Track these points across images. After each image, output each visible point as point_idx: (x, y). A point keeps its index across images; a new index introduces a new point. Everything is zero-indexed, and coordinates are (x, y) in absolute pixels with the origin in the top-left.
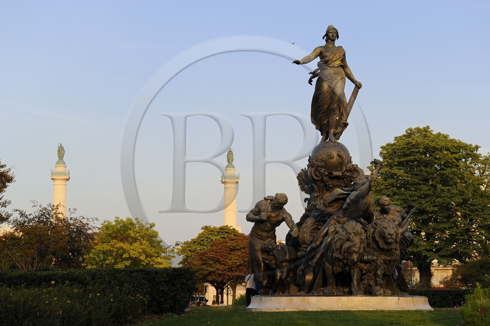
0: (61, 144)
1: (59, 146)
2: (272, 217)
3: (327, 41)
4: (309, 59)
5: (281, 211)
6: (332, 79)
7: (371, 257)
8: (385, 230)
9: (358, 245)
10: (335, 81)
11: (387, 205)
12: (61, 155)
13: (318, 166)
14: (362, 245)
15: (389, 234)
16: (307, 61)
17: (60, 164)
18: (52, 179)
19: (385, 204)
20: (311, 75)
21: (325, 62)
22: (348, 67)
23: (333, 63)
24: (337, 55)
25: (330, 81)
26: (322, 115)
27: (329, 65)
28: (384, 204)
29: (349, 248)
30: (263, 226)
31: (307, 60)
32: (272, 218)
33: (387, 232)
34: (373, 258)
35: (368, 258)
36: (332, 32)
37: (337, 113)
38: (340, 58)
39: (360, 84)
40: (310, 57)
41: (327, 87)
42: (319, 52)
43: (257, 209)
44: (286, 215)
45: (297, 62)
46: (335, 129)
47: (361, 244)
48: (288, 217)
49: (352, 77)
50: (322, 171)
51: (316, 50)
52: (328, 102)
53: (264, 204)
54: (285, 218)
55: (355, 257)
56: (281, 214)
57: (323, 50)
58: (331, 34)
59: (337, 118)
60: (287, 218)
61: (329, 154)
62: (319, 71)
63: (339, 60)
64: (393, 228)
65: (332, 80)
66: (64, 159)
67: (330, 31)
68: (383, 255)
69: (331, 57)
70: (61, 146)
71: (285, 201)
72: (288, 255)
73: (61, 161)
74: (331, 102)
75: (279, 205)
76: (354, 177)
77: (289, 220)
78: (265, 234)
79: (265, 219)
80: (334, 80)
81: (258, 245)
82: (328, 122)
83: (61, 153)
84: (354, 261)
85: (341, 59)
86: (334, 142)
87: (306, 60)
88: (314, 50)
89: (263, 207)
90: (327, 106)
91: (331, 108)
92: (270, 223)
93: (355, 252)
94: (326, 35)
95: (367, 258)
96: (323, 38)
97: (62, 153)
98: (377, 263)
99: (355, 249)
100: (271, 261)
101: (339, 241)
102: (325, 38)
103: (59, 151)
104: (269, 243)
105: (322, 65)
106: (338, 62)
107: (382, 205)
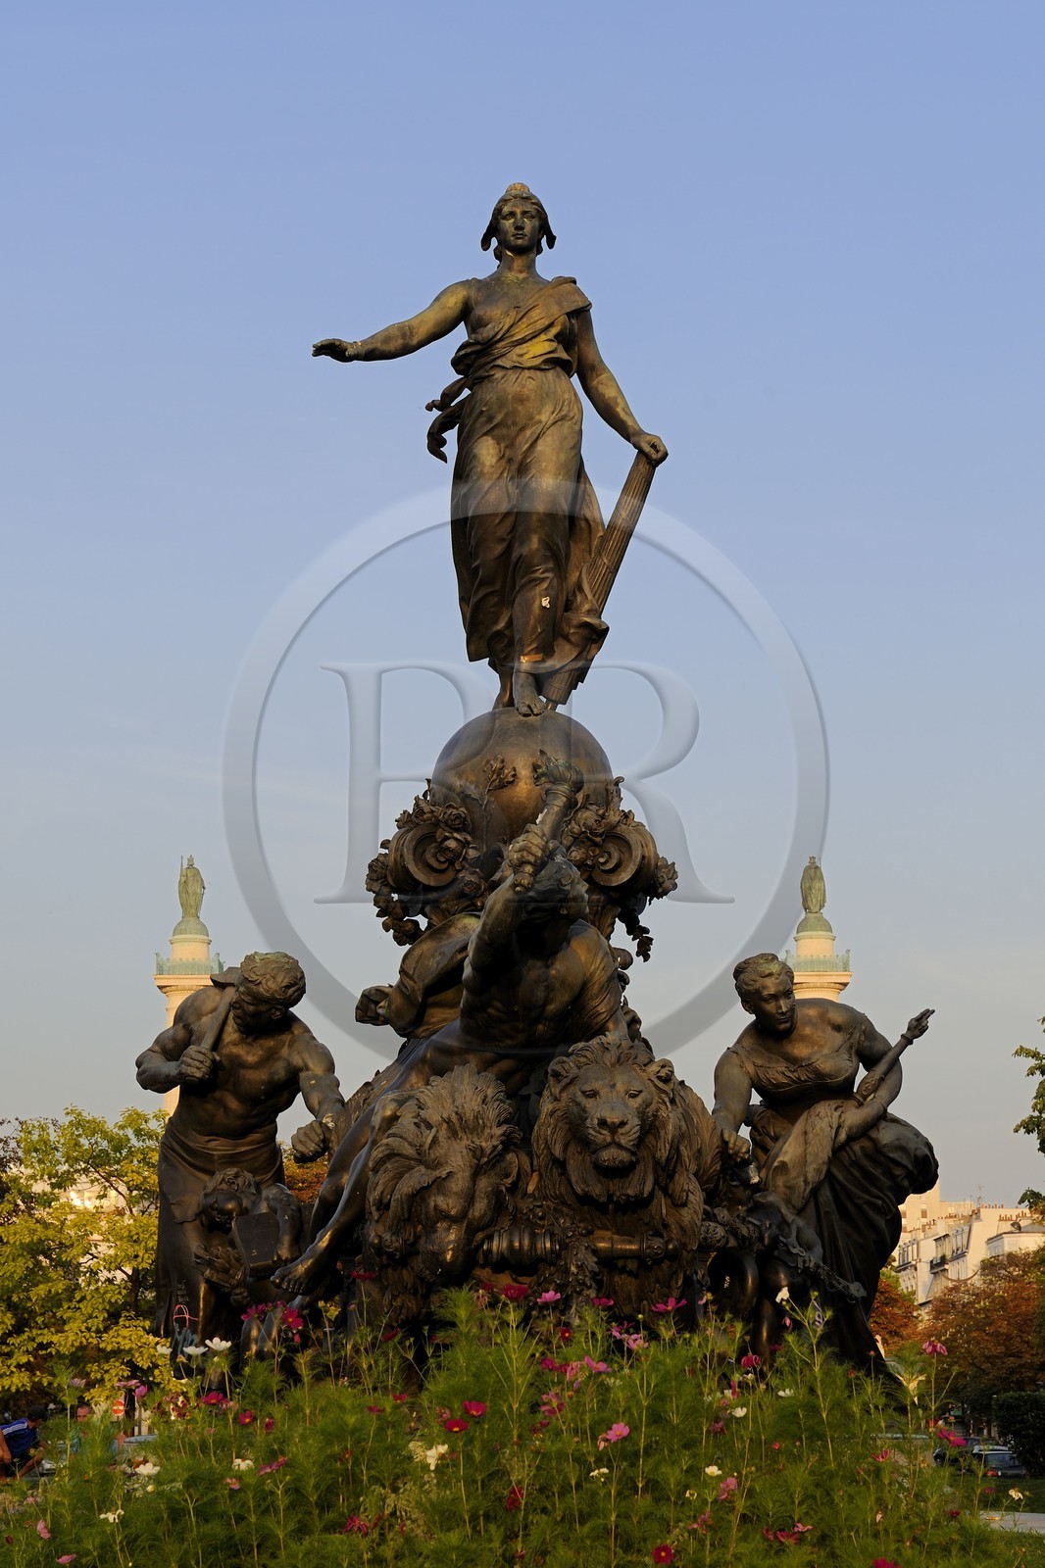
0: (191, 860)
1: (185, 866)
2: (244, 1065)
4: (404, 336)
6: (515, 424)
7: (526, 1242)
8: (589, 1103)
9: (459, 1184)
10: (528, 432)
11: (775, 997)
12: (192, 901)
13: (437, 824)
14: (484, 1184)
15: (603, 1123)
16: (392, 347)
17: (186, 933)
18: (160, 987)
19: (765, 993)
20: (436, 413)
21: (479, 347)
22: (605, 369)
23: (518, 350)
24: (535, 314)
25: (504, 431)
27: (499, 362)
28: (758, 992)
30: (210, 1107)
31: (397, 344)
32: (242, 1072)
33: (597, 1110)
34: (539, 1245)
35: (511, 1243)
36: (512, 214)
37: (543, 580)
38: (551, 325)
39: (654, 446)
40: (411, 328)
41: (494, 460)
42: (460, 306)
43: (181, 1033)
44: (306, 1056)
45: (333, 350)
46: (537, 650)
47: (475, 1175)
48: (311, 1065)
49: (622, 415)
50: (452, 844)
51: (444, 299)
52: (503, 531)
53: (209, 1005)
54: (300, 1070)
55: (449, 1240)
56: (285, 1052)
57: (473, 294)
58: (508, 224)
59: (545, 602)
60: (307, 1069)
61: (497, 765)
62: (466, 392)
63: (543, 337)
64: (633, 1096)
65: (514, 430)
66: (201, 915)
67: (506, 209)
68: (606, 1228)
69: (508, 322)
70: (191, 866)
71: (288, 987)
72: (286, 1239)
73: (192, 920)
74: (514, 528)
75: (263, 1008)
76: (610, 866)
77: (315, 1077)
78: (219, 1147)
79: (198, 1074)
80: (522, 429)
81: (186, 1199)
82: (510, 624)
83: (190, 892)
84: (442, 1263)
85: (554, 331)
86: (524, 710)
87: (387, 339)
88: (437, 299)
89: (204, 1019)
90: (499, 549)
91: (515, 556)
92: (237, 1095)
93: (443, 1215)
94: (493, 230)
95: (505, 1245)
96: (485, 244)
97: (195, 893)
99: (441, 1202)
100: (226, 1271)
101: (389, 1165)
103: (184, 885)
104: (224, 1186)
105: (472, 363)
106: (540, 347)
107: (751, 999)
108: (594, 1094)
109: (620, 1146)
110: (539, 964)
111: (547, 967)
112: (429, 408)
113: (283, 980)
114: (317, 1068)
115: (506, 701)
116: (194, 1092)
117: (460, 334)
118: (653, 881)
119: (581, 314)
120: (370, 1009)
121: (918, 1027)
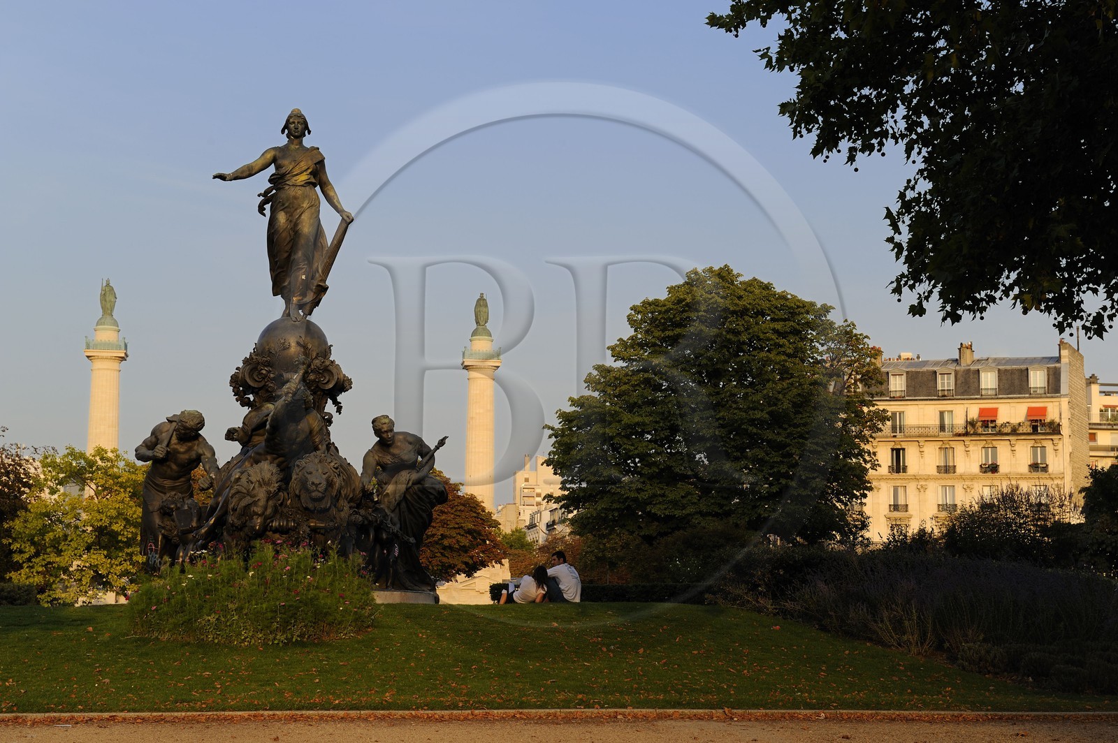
0: (108, 281)
1: (104, 285)
2: (179, 453)
3: (288, 136)
4: (249, 170)
5: (196, 442)
6: (293, 207)
7: (285, 523)
8: (309, 476)
9: (262, 503)
10: (298, 211)
11: (387, 432)
12: (108, 305)
13: (258, 363)
14: (271, 503)
15: (313, 483)
16: (244, 175)
17: (104, 325)
18: (88, 357)
19: (383, 430)
20: (262, 198)
21: (279, 176)
22: (330, 184)
23: (295, 178)
24: (302, 164)
25: (289, 210)
26: (279, 271)
27: (287, 183)
28: (380, 430)
29: (248, 506)
30: (165, 468)
31: (246, 173)
32: (178, 455)
33: (312, 479)
34: (290, 524)
35: (280, 524)
36: (294, 123)
37: (303, 268)
38: (308, 168)
39: (348, 217)
40: (252, 167)
41: (284, 221)
42: (272, 158)
43: (154, 440)
44: (204, 449)
45: (222, 177)
46: (300, 295)
47: (267, 501)
48: (206, 453)
49: (336, 203)
50: (264, 372)
51: (266, 155)
52: (287, 248)
53: (165, 429)
54: (202, 455)
55: (258, 522)
56: (196, 447)
57: (277, 154)
58: (292, 126)
59: (304, 277)
60: (205, 455)
61: (283, 341)
62: (274, 191)
63: (305, 173)
64: (324, 474)
65: (293, 210)
66: (114, 313)
67: (291, 120)
68: (313, 518)
69: (291, 167)
70: (108, 285)
71: (198, 424)
72: (195, 519)
73: (108, 317)
74: (292, 247)
75: (188, 431)
76: (325, 382)
77: (207, 458)
78: (168, 483)
79: (161, 456)
80: (296, 210)
81: (154, 503)
82: (290, 283)
83: (107, 300)
84: (255, 530)
85: (309, 171)
86: (294, 319)
87: (242, 172)
88: (263, 155)
89: (163, 434)
90: (286, 255)
91: (292, 258)
92: (175, 463)
93: (256, 514)
94: (286, 127)
95: (277, 524)
96: (283, 132)
97: (110, 301)
98: (299, 533)
99: (255, 509)
100: (170, 531)
101: (237, 496)
102: (286, 131)
103: (103, 296)
104: (170, 499)
105: (276, 180)
106: (303, 178)
107: (378, 432)
108: (311, 473)
109: (319, 491)
110: (294, 424)
111: (297, 425)
112: (259, 196)
113: (196, 421)
114: (208, 454)
115: (287, 314)
116: (157, 462)
117: (272, 170)
118: (343, 385)
119: (321, 163)
120: (231, 435)
121: (442, 443)
